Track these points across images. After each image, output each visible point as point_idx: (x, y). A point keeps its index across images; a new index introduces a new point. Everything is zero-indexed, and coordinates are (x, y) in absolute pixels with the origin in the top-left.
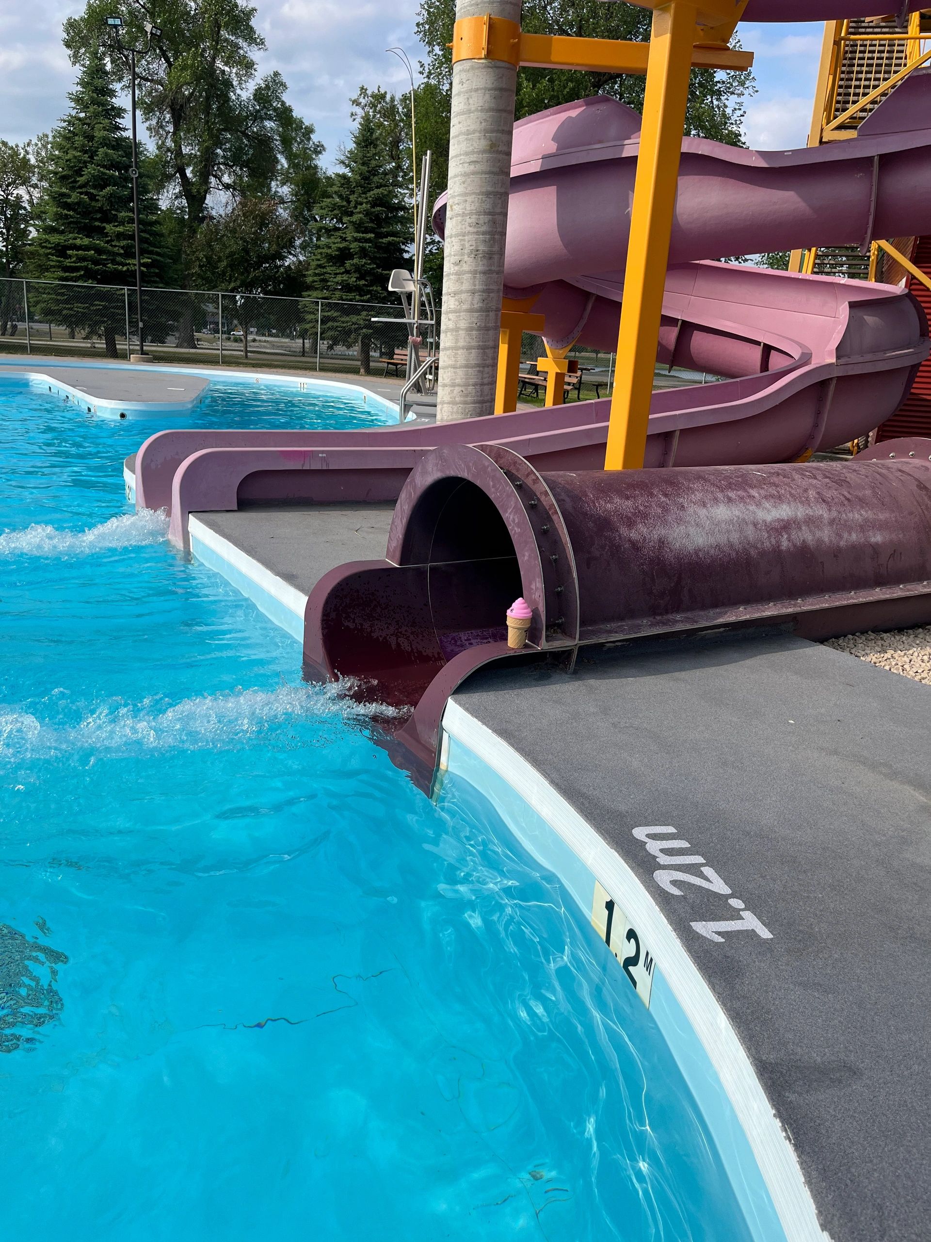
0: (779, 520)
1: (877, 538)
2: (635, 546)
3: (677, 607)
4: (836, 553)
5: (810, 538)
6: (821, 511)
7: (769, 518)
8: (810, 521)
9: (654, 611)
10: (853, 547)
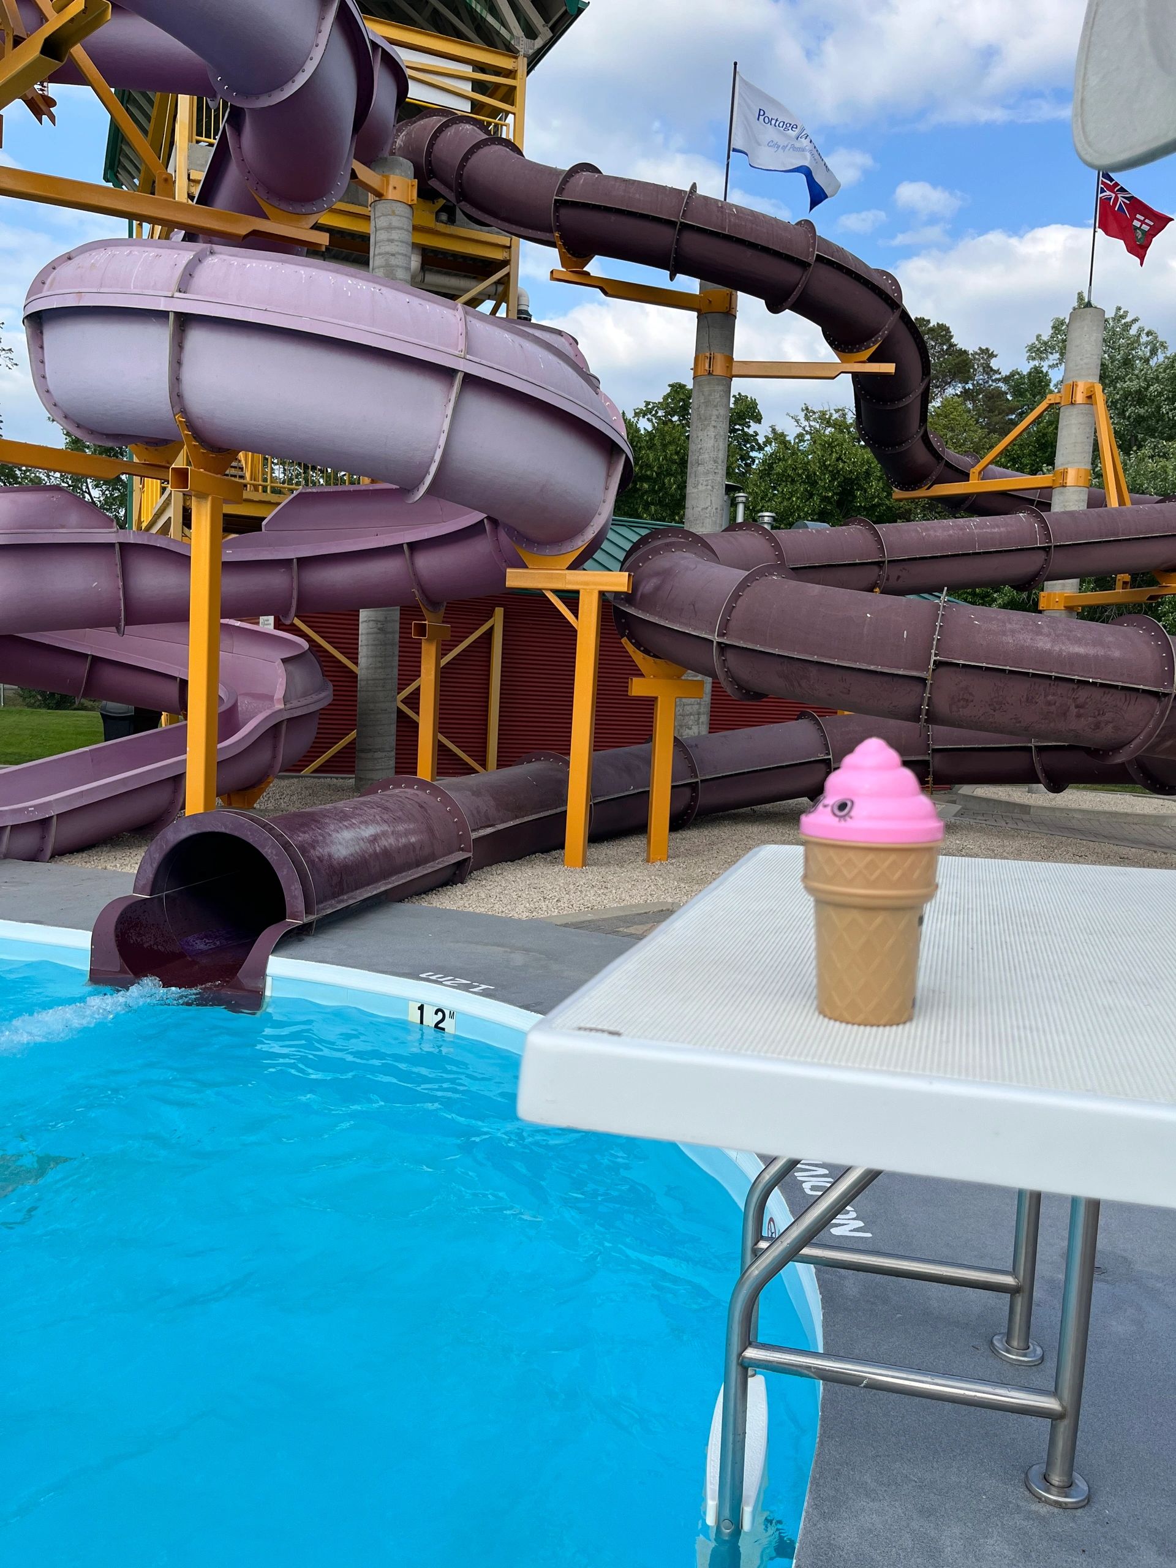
0: (372, 836)
1: (413, 840)
2: (321, 859)
3: (342, 892)
4: (399, 850)
5: (386, 844)
6: (385, 827)
7: (367, 835)
8: (384, 834)
9: (334, 896)
10: (405, 846)
